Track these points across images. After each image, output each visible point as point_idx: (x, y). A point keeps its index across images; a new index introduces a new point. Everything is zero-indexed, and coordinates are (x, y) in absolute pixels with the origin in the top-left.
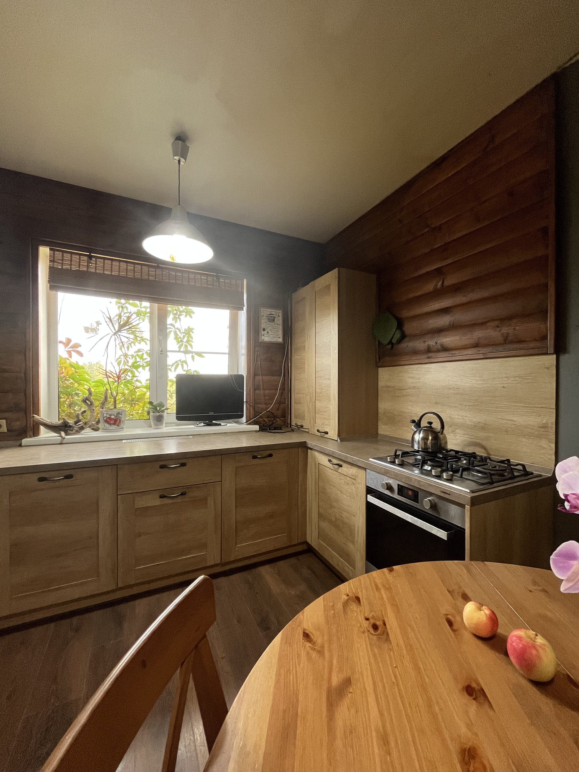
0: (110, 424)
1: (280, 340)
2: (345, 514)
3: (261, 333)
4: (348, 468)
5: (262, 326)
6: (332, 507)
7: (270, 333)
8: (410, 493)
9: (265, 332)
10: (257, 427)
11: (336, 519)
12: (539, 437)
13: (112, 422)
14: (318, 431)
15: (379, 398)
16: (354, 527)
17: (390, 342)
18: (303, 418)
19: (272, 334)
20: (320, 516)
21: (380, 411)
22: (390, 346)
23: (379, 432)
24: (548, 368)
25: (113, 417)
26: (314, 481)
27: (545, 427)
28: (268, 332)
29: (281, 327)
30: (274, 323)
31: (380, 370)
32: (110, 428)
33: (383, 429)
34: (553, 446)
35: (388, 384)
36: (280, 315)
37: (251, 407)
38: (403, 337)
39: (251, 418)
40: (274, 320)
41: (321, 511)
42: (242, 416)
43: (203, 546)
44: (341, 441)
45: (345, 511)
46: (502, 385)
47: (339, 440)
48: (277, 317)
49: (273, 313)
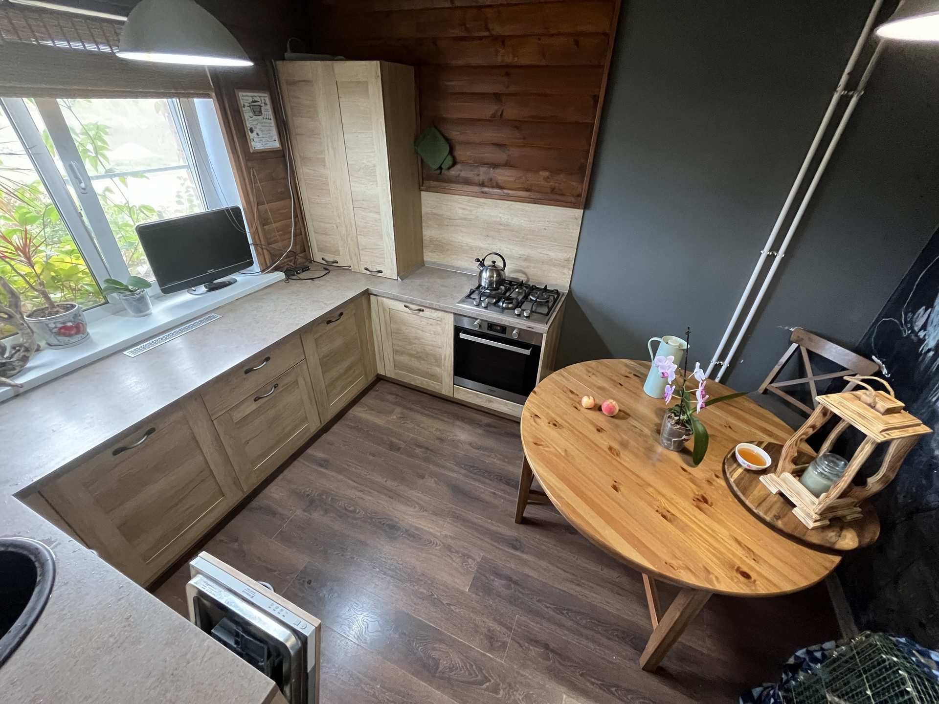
0: (70, 336)
1: (277, 145)
2: (428, 348)
3: (249, 137)
4: (431, 312)
5: (248, 125)
6: (410, 343)
7: (260, 133)
8: (499, 328)
9: (255, 133)
10: (281, 275)
11: (418, 353)
12: (564, 267)
13: (73, 332)
14: (366, 269)
15: (424, 224)
16: (441, 355)
17: (440, 168)
18: (337, 252)
19: (264, 136)
20: (396, 352)
21: (424, 238)
22: (439, 172)
23: (425, 259)
24: (577, 219)
25: (70, 324)
26: (383, 323)
27: (568, 260)
28: (258, 134)
29: (273, 123)
30: (261, 117)
31: (424, 194)
32: (72, 341)
33: (429, 257)
34: (571, 272)
35: (435, 211)
36: (268, 100)
37: (265, 251)
38: (455, 163)
39: (269, 265)
40: (260, 112)
41: (395, 347)
42: (251, 263)
43: (305, 420)
44: (402, 280)
45: (427, 345)
46: (544, 227)
47: (399, 279)
48: (263, 105)
49: (256, 99)
